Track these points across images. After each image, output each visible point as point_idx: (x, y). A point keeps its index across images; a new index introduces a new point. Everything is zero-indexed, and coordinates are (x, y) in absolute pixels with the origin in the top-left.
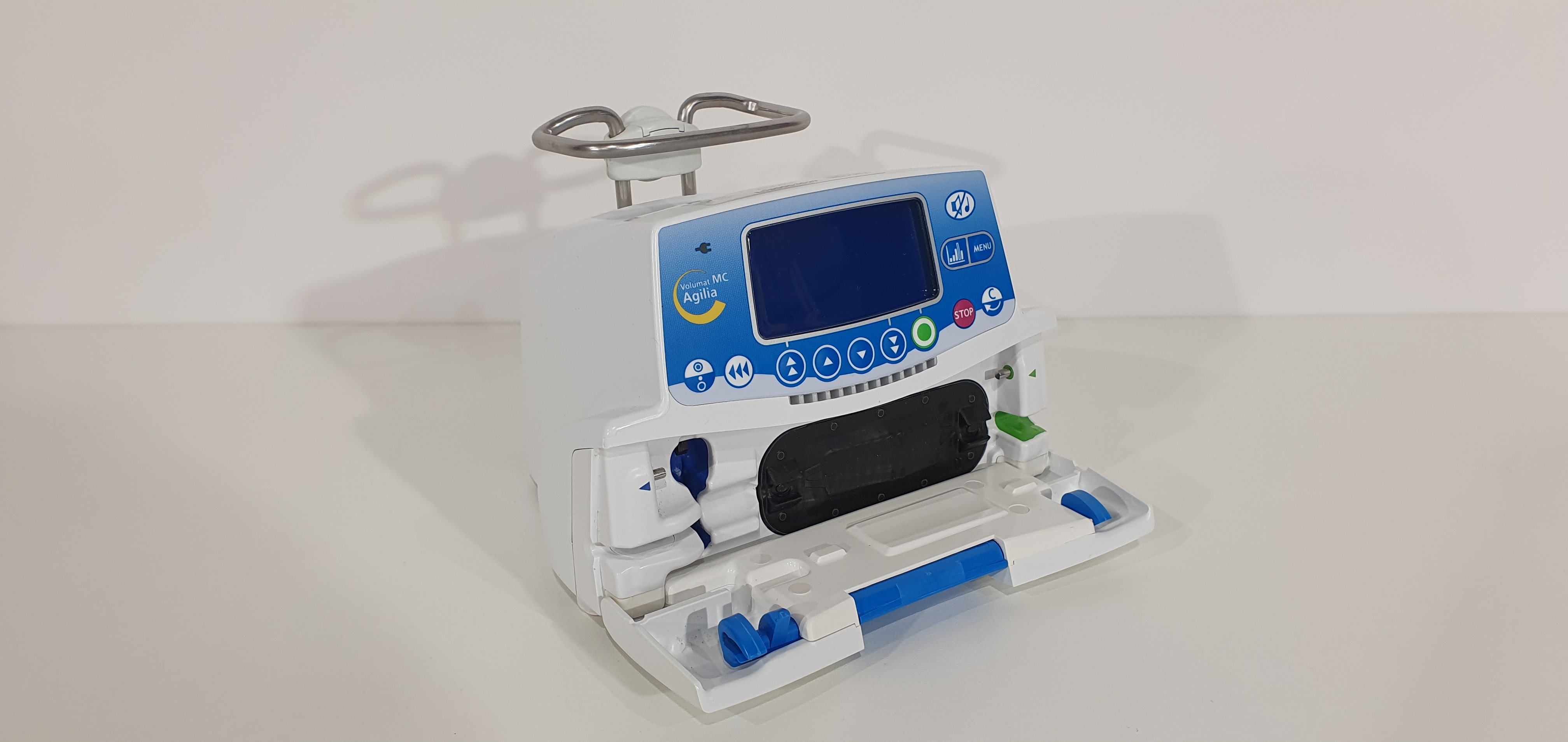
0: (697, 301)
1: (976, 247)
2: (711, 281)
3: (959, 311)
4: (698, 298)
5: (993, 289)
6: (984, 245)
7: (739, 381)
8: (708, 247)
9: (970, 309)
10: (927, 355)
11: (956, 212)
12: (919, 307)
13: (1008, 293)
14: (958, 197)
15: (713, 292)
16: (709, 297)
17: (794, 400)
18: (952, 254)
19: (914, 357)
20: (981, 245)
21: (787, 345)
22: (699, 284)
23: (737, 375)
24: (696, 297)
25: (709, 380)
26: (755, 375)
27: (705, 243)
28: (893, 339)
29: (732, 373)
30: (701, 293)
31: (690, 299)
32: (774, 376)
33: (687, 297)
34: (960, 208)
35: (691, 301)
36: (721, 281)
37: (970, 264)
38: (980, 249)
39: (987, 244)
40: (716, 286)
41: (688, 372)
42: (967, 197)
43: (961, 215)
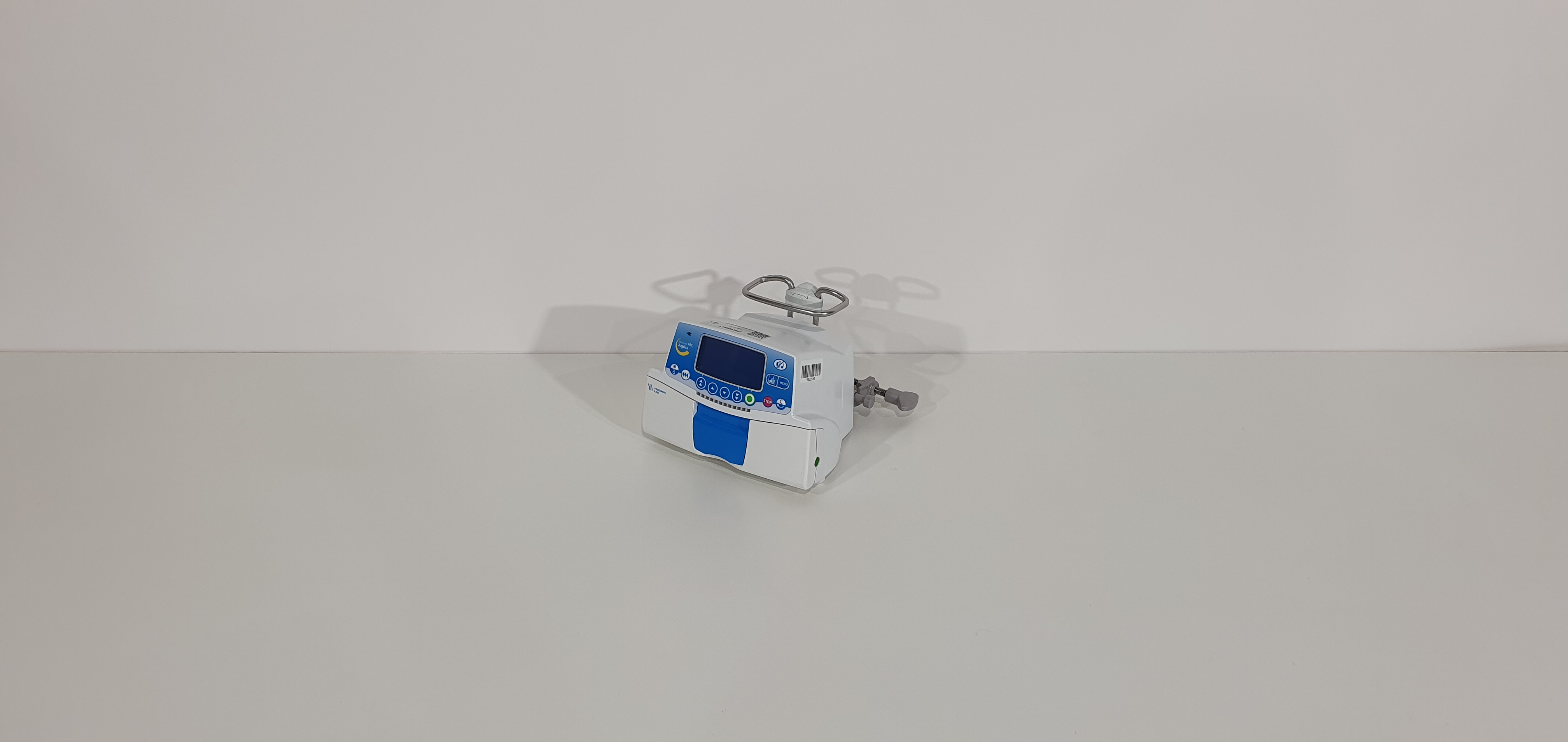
2: (687, 344)
3: (766, 400)
5: (783, 401)
6: (784, 383)
7: (684, 377)
8: (690, 335)
9: (770, 402)
10: (749, 407)
12: (752, 390)
13: (789, 405)
14: (780, 362)
15: (687, 348)
16: (685, 348)
17: (699, 394)
18: (770, 379)
19: (742, 405)
21: (702, 376)
22: (684, 343)
24: (682, 347)
25: (676, 372)
26: (689, 379)
27: (690, 332)
28: (737, 395)
29: (683, 374)
30: (684, 346)
32: (695, 383)
33: (680, 345)
34: (779, 366)
35: (680, 347)
36: (691, 346)
37: (777, 387)
38: (782, 384)
39: (786, 384)
40: (689, 347)
41: (672, 367)
42: (784, 364)
43: (779, 368)
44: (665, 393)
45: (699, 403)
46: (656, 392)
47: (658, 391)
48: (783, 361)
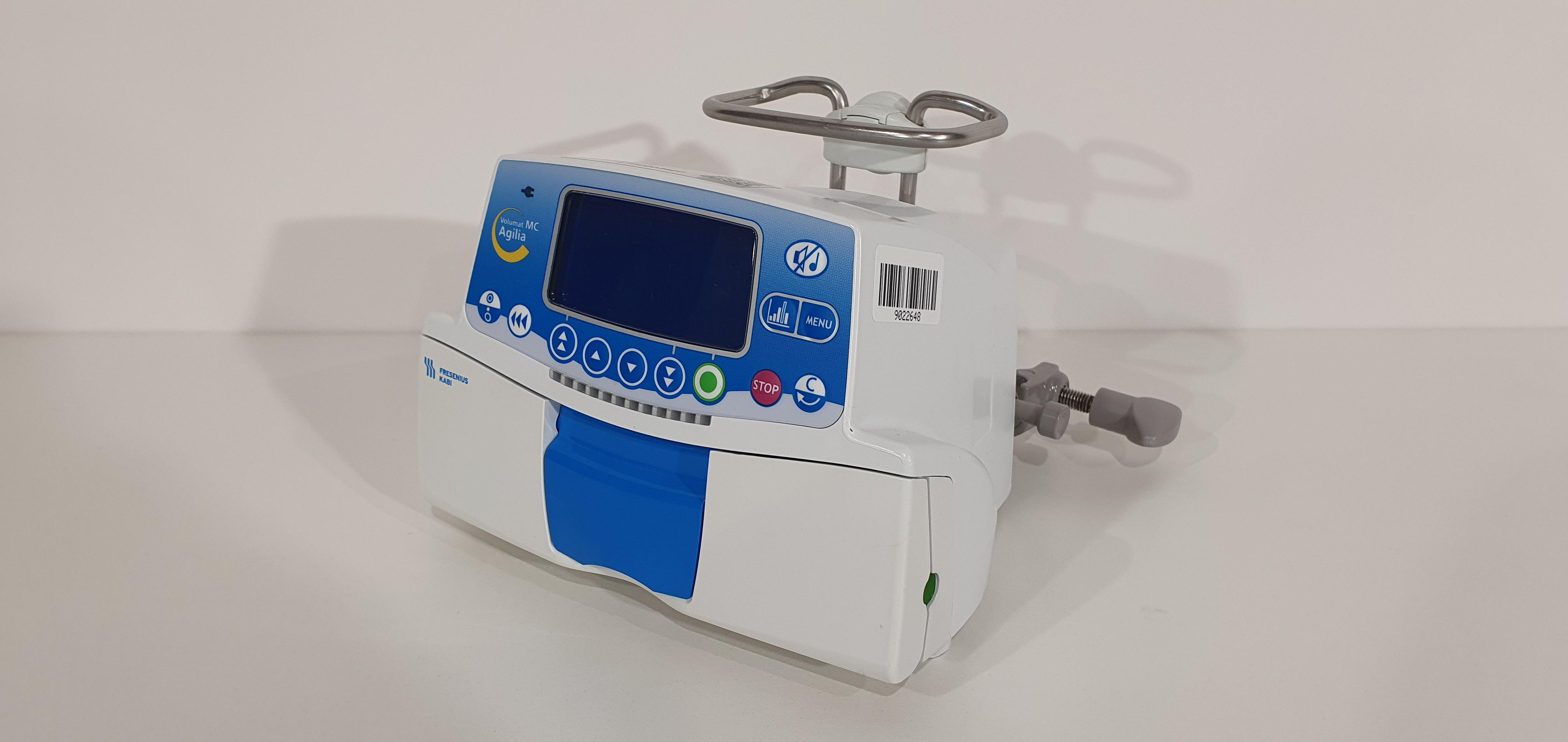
0: (508, 238)
1: (810, 319)
2: (524, 225)
3: (760, 382)
4: (510, 237)
5: (816, 379)
6: (820, 321)
7: (517, 327)
8: (532, 193)
9: (774, 386)
10: (707, 409)
12: (714, 352)
13: (836, 394)
14: (806, 248)
15: (523, 236)
16: (519, 239)
17: (557, 376)
18: (774, 311)
19: (686, 403)
20: (818, 319)
21: (567, 320)
22: (514, 223)
23: (516, 322)
25: (493, 315)
26: (531, 332)
27: (530, 187)
28: (670, 370)
29: (513, 318)
30: (514, 233)
31: (504, 233)
32: (546, 342)
33: (502, 231)
34: (803, 262)
36: (532, 229)
37: (795, 335)
38: (814, 323)
39: (827, 321)
40: (528, 231)
41: (484, 299)
42: (818, 254)
43: (803, 271)
44: (465, 381)
45: (562, 405)
46: (443, 379)
47: (447, 378)
48: (815, 246)
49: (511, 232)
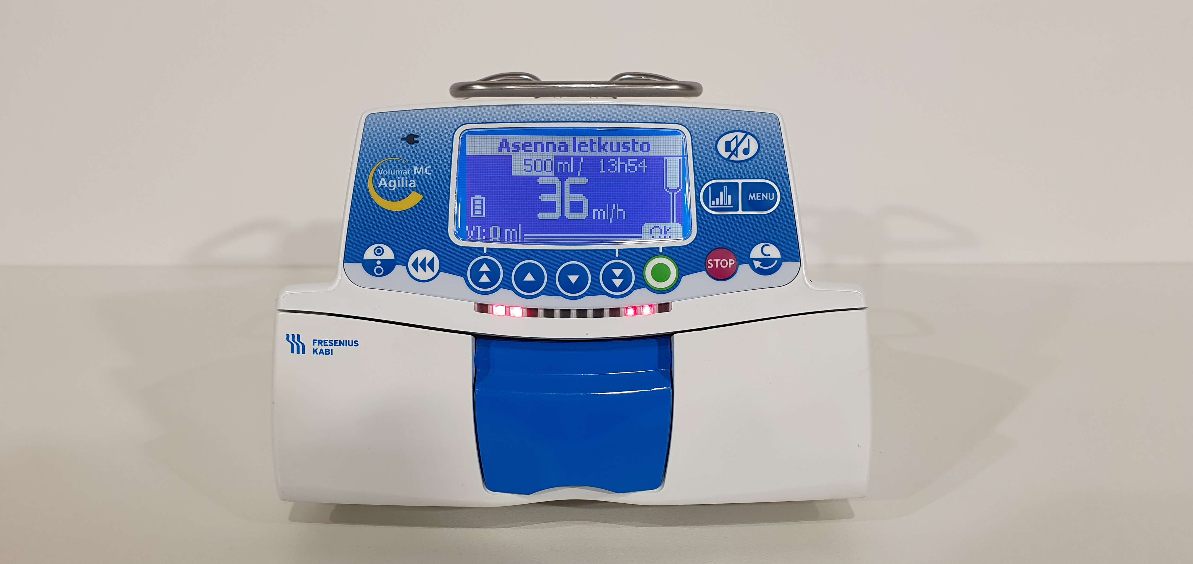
0: (392, 188)
1: (752, 196)
2: (412, 171)
3: (714, 260)
4: (394, 186)
5: (769, 245)
6: (763, 195)
7: (421, 274)
8: (416, 139)
9: (730, 260)
10: (664, 298)
11: (730, 153)
12: (660, 245)
13: (791, 255)
14: (736, 137)
15: (413, 182)
16: (406, 186)
17: (481, 308)
18: (715, 196)
19: (640, 297)
20: (760, 193)
21: (485, 251)
22: (398, 172)
23: (419, 268)
24: (392, 184)
25: (388, 267)
26: (441, 273)
27: (413, 134)
28: (618, 272)
29: (415, 265)
30: (399, 181)
31: (385, 184)
32: (462, 279)
33: (383, 182)
34: (736, 149)
35: (386, 186)
36: (423, 173)
37: (740, 212)
38: (757, 198)
39: (769, 194)
40: (417, 177)
41: (369, 254)
42: (749, 140)
43: (737, 157)
44: (356, 342)
46: (318, 351)
47: (324, 348)
48: (744, 134)
49: (394, 182)
